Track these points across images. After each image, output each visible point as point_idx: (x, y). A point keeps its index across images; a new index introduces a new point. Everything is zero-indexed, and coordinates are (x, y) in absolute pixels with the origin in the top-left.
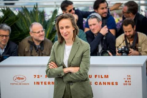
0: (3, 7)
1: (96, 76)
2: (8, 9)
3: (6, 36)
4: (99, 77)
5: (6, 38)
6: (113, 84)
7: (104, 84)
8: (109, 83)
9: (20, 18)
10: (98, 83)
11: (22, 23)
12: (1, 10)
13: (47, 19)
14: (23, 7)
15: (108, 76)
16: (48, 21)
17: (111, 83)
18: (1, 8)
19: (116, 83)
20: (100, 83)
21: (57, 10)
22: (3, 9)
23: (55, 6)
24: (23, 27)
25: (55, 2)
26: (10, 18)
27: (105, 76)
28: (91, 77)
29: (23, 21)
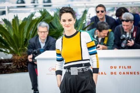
0: (40, 8)
1: (120, 67)
2: (45, 10)
3: (44, 32)
4: (123, 68)
5: (44, 34)
6: (135, 73)
7: (127, 74)
8: (131, 73)
9: (55, 18)
10: (122, 73)
11: (56, 22)
12: (39, 11)
13: (78, 18)
14: (58, 8)
15: (130, 67)
16: (79, 20)
17: (133, 73)
18: (39, 9)
19: (137, 73)
20: (124, 73)
21: (87, 10)
22: (40, 10)
23: (85, 7)
24: (58, 25)
25: (85, 4)
26: (46, 18)
27: (128, 67)
28: (116, 68)
29: (57, 21)
